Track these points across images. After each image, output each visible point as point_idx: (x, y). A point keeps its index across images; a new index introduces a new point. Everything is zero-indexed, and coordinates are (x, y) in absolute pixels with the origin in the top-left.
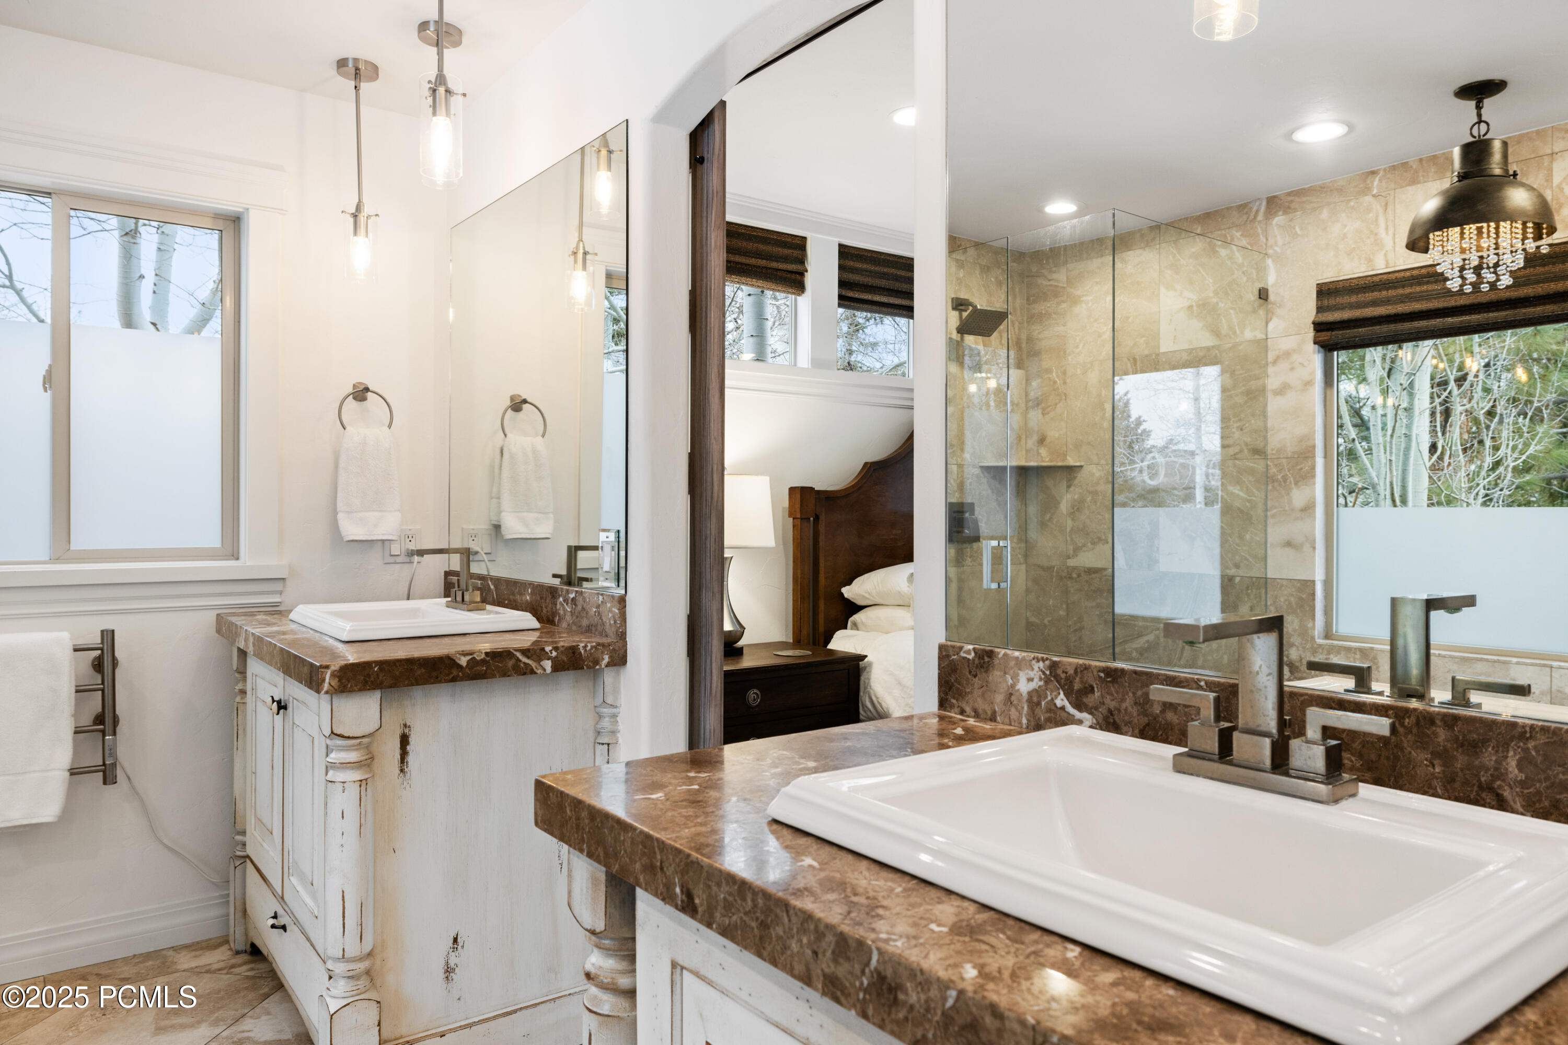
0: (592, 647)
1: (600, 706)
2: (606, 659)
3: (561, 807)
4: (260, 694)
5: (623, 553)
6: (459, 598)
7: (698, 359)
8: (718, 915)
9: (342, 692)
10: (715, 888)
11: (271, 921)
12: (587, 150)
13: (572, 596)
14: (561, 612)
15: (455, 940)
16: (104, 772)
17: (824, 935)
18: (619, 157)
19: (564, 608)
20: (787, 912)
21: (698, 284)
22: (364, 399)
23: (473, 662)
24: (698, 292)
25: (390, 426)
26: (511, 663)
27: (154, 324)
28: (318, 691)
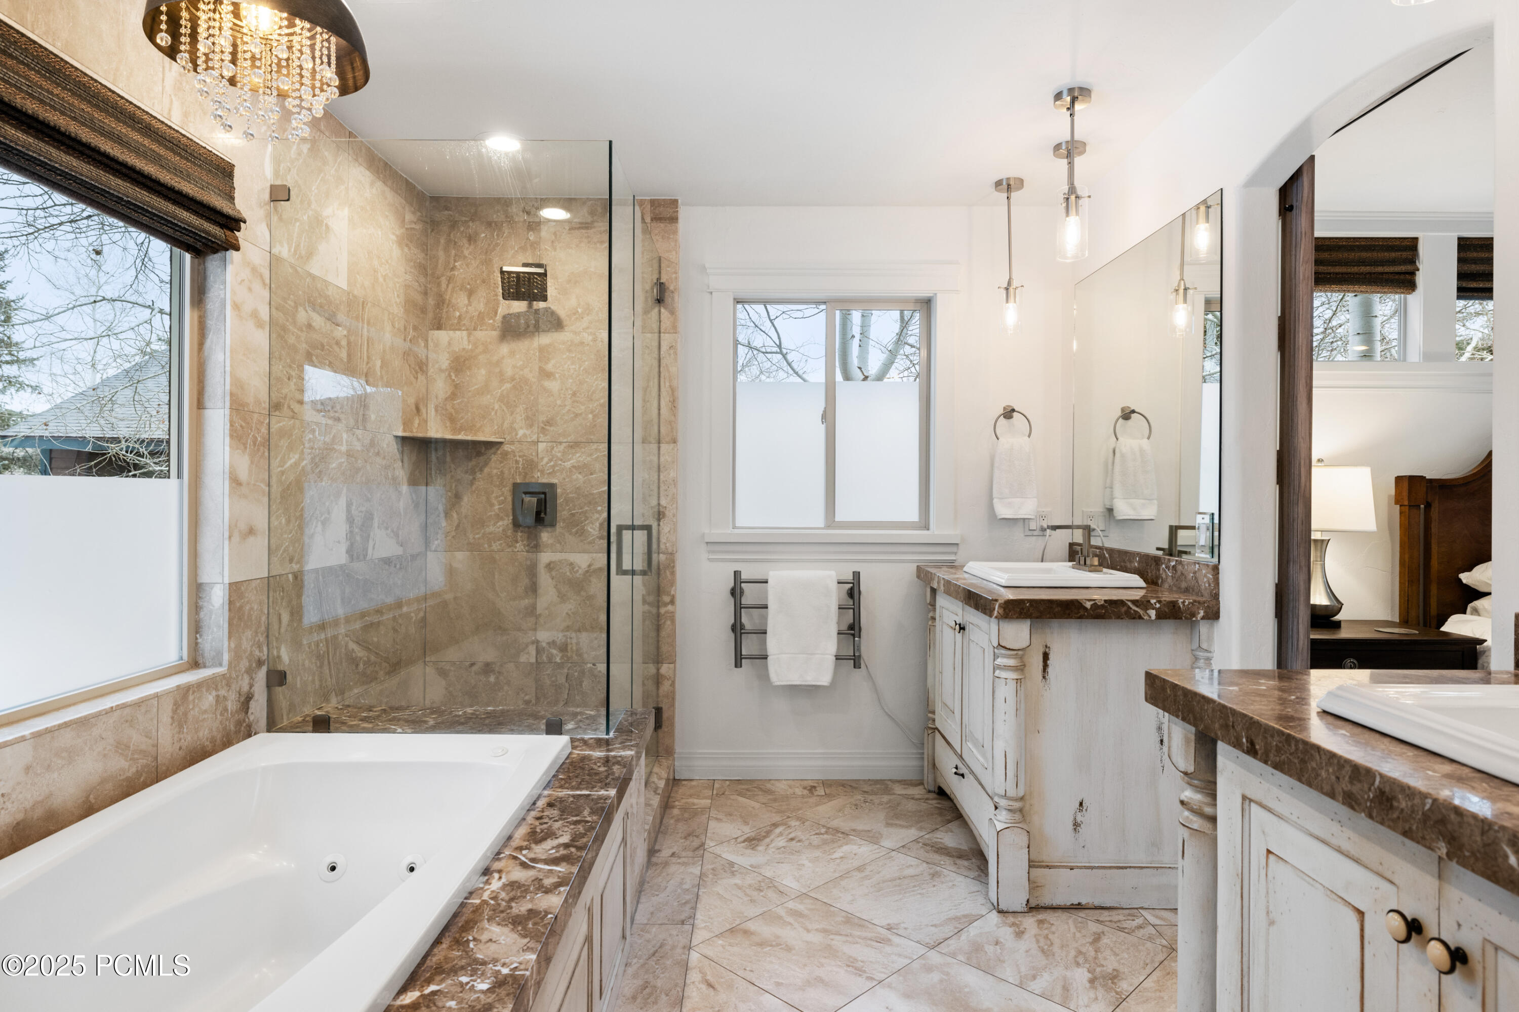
0: (1189, 603)
1: (1196, 650)
2: (1202, 613)
3: (1164, 689)
4: (945, 619)
5: (1216, 534)
6: (1082, 562)
7: (1286, 373)
8: (1271, 755)
9: (1006, 618)
10: (1270, 739)
11: (955, 770)
12: (1187, 215)
13: (1173, 563)
14: (1164, 576)
15: (1081, 804)
16: (854, 660)
17: (1343, 766)
18: (1215, 212)
19: (1166, 573)
20: (1319, 752)
21: (1287, 311)
22: (1011, 417)
23: (1095, 606)
24: (1287, 318)
25: (1029, 436)
26: (1123, 609)
27: (860, 368)
28: (991, 616)
